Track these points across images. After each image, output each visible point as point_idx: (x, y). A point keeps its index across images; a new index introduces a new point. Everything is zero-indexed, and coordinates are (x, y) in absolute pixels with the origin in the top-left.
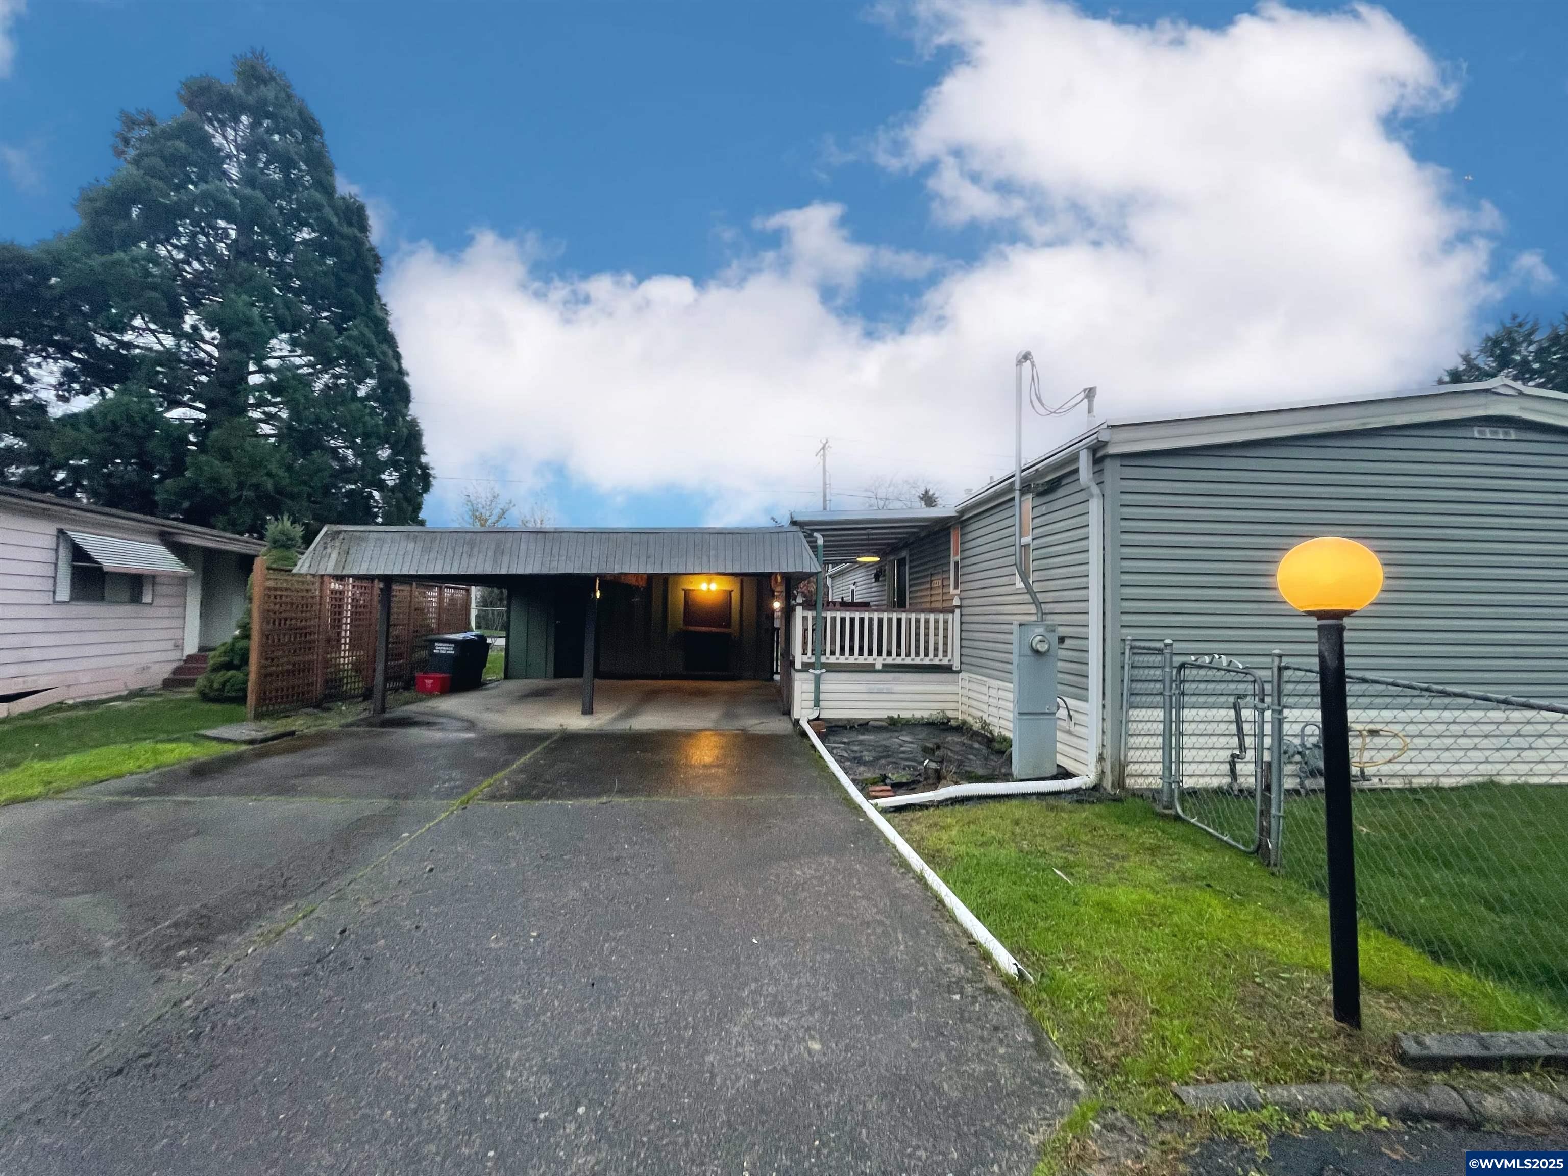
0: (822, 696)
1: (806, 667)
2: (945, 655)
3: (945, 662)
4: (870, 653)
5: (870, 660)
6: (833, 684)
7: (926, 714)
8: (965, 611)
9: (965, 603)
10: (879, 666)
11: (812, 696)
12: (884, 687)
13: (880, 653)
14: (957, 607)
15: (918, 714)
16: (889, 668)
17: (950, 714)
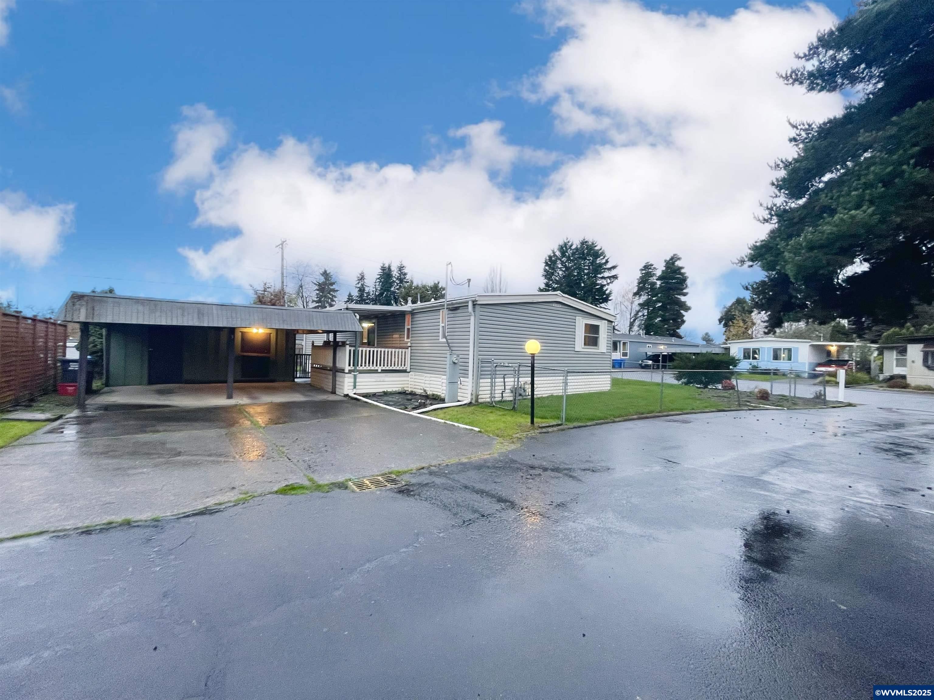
0: (357, 384)
1: (350, 372)
2: (405, 365)
3: (405, 368)
4: (377, 366)
5: (376, 368)
6: (361, 378)
7: (397, 389)
8: (413, 348)
9: (413, 345)
10: (380, 371)
11: (352, 384)
12: (382, 379)
13: (380, 365)
14: (410, 346)
15: (394, 390)
16: (384, 371)
17: (406, 389)
